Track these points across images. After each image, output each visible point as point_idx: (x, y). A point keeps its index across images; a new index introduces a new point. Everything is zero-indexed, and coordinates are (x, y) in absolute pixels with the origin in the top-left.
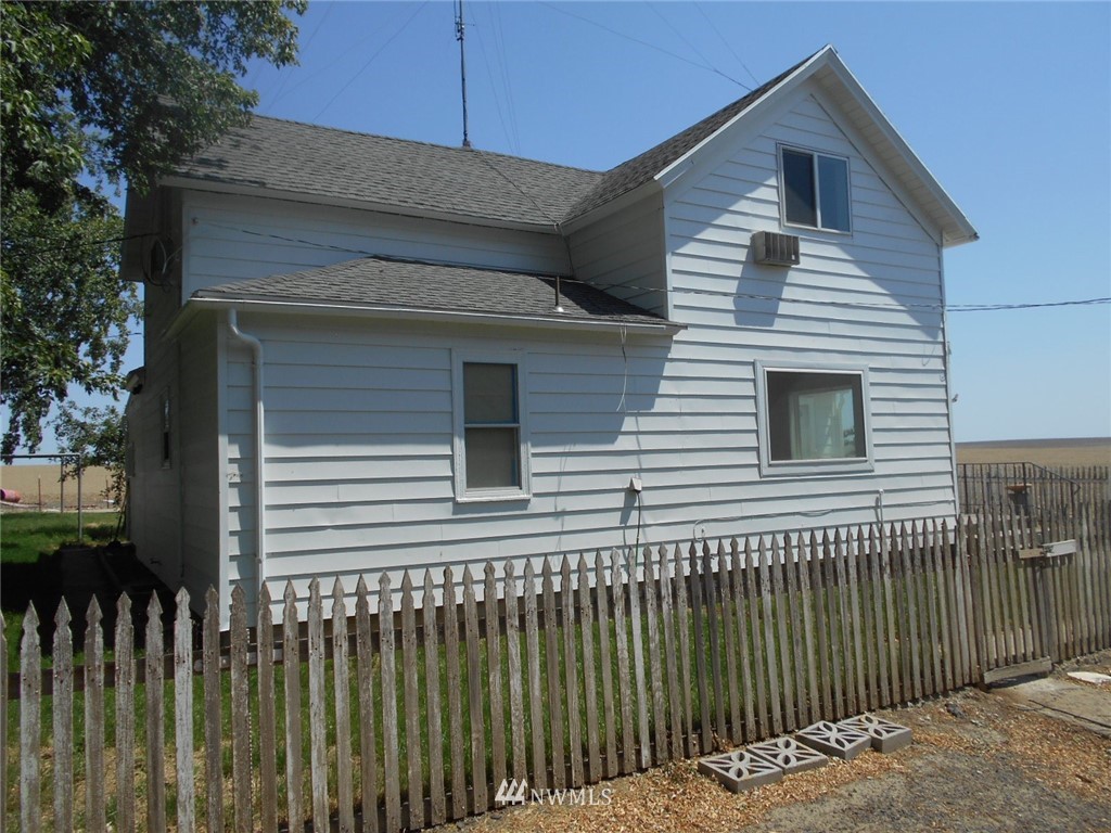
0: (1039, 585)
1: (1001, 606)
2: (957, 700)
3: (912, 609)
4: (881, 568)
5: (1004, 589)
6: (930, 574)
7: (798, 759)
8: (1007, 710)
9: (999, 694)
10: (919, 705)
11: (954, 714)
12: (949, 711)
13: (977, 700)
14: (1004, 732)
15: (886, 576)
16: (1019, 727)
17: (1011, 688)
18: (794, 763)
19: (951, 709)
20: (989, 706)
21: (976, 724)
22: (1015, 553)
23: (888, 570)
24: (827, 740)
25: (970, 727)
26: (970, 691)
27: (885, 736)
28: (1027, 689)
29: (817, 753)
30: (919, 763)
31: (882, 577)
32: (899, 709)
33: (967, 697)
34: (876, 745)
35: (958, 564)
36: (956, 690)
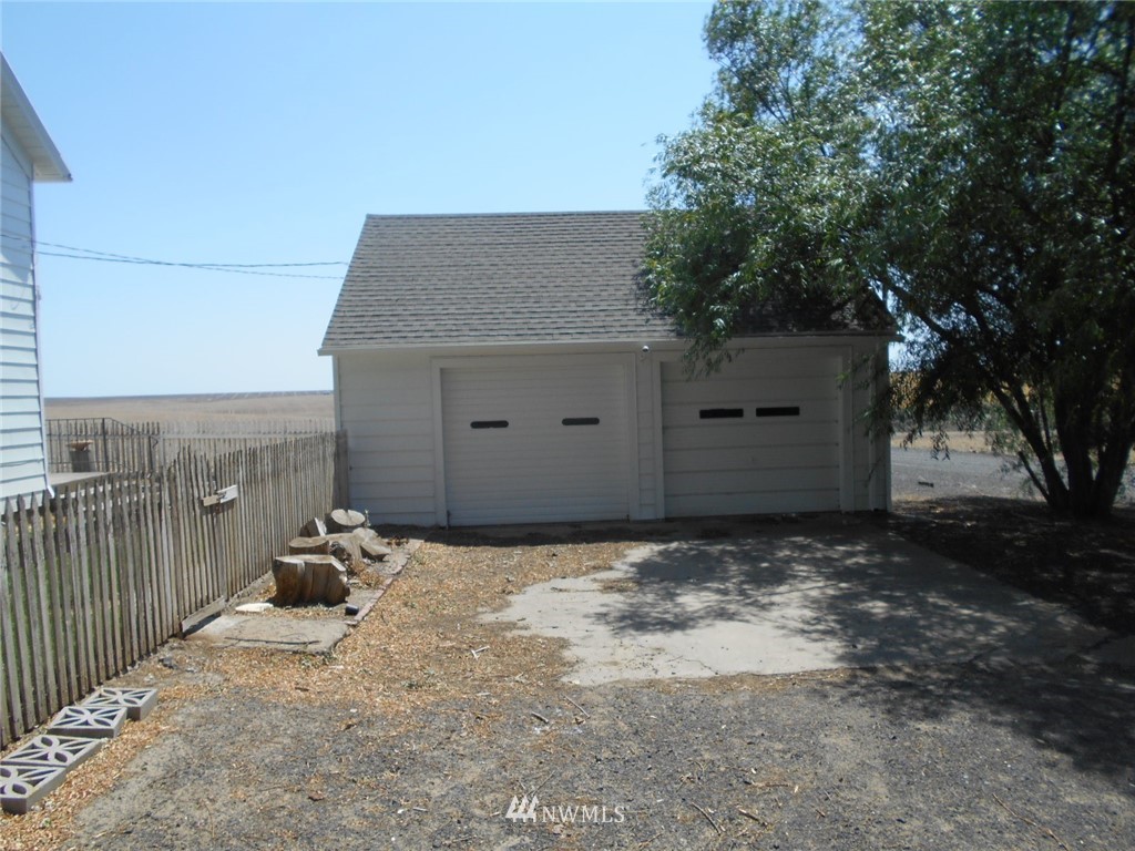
0: (216, 530)
1: (193, 553)
2: (165, 653)
3: (131, 566)
4: (106, 527)
5: (194, 538)
6: (143, 529)
7: (75, 752)
8: (210, 650)
9: (194, 639)
10: (137, 667)
11: (171, 667)
12: (165, 666)
13: (181, 648)
14: (217, 671)
15: (110, 536)
16: (227, 663)
17: (199, 631)
18: (71, 758)
19: (168, 663)
20: (193, 652)
21: (192, 671)
22: (201, 502)
23: (112, 530)
24: (86, 723)
25: (188, 675)
26: (175, 643)
27: (140, 703)
28: (211, 629)
29: (88, 740)
30: (180, 719)
31: (107, 537)
32: (121, 675)
33: (172, 649)
34: (133, 715)
35: (163, 517)
36: (163, 643)
